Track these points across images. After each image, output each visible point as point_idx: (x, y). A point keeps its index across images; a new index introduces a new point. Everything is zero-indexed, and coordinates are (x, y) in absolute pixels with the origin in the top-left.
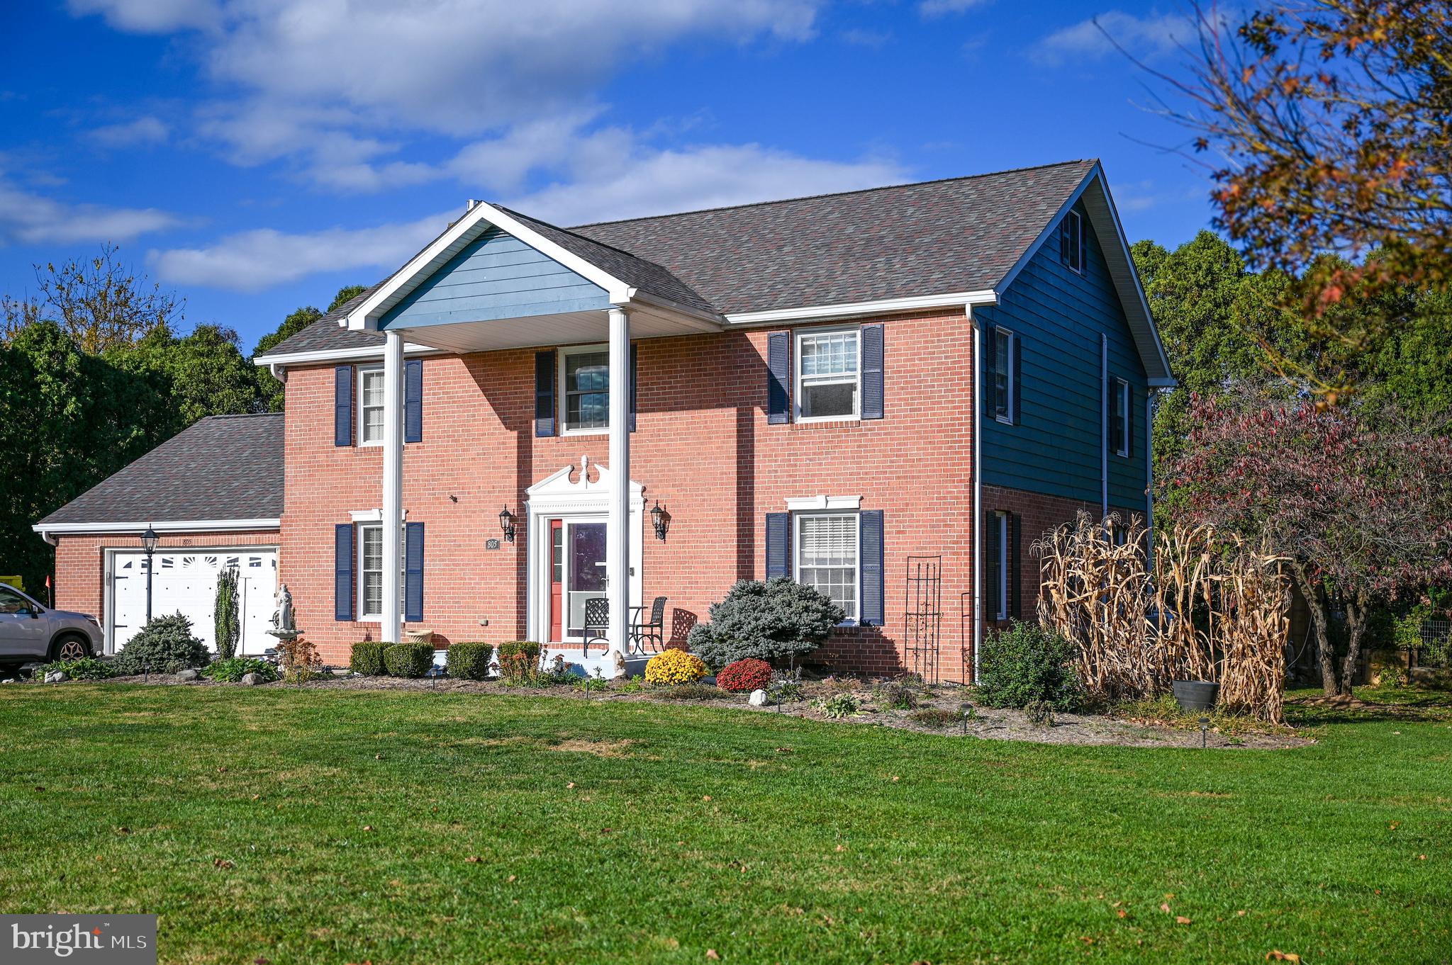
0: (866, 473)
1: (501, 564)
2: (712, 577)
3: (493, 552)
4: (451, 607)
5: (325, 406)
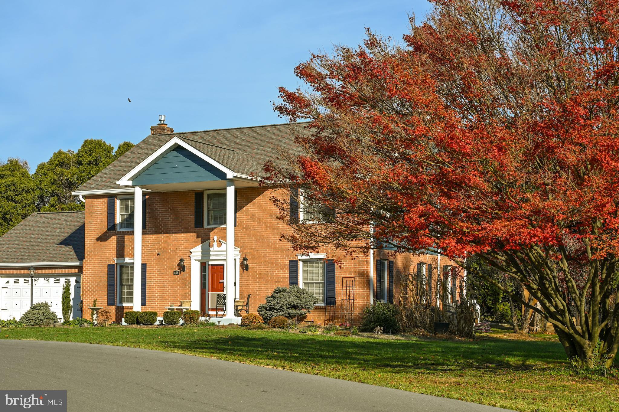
1: (180, 281)
2: (267, 286)
3: (176, 276)
4: (159, 299)
5: (103, 213)
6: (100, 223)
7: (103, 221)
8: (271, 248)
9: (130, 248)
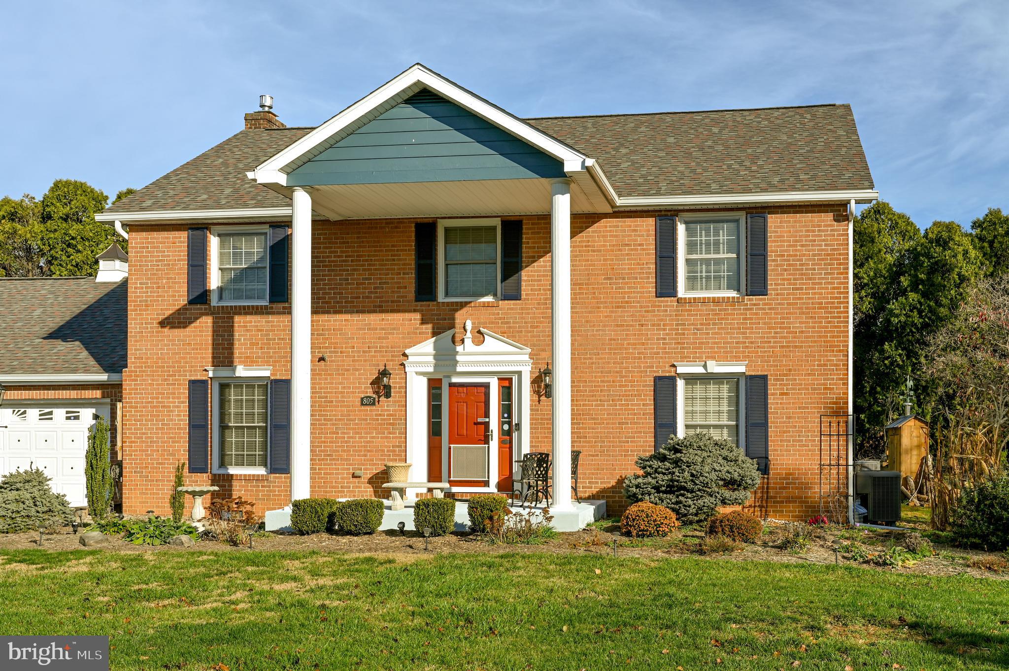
0: (752, 343)
1: (378, 420)
2: (600, 432)
3: (368, 408)
4: (323, 460)
5: (176, 265)
6: (169, 287)
7: (175, 283)
8: (610, 349)
9: (246, 344)
